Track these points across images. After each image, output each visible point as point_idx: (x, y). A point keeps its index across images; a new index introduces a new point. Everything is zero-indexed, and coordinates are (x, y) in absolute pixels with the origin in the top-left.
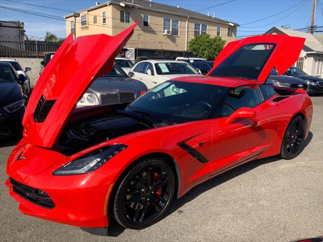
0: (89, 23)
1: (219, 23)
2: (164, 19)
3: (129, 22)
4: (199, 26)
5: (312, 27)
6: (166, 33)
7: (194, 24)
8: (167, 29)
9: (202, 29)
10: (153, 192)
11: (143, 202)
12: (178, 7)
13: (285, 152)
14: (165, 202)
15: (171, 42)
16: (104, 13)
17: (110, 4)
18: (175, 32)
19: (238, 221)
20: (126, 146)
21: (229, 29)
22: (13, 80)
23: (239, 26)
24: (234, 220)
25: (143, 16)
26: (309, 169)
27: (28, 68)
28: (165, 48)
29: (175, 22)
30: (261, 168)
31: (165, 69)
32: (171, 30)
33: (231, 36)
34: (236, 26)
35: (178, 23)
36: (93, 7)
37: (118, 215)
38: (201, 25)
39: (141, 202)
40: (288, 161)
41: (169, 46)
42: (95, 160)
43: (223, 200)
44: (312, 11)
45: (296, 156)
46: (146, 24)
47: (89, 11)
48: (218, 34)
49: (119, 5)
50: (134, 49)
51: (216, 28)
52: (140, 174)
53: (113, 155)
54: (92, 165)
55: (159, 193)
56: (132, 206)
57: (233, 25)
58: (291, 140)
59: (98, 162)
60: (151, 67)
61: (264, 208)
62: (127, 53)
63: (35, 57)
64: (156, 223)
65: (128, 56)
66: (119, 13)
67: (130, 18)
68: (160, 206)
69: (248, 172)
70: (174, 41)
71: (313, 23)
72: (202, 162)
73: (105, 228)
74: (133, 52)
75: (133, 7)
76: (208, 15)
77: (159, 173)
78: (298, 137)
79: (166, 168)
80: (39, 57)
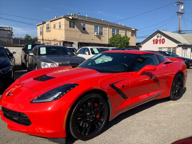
0: (51, 28)
1: (126, 29)
2: (95, 26)
3: (74, 28)
4: (115, 30)
5: (179, 31)
6: (96, 34)
7: (112, 29)
8: (96, 32)
9: (117, 32)
10: (94, 116)
11: (88, 122)
12: (102, 20)
13: (173, 95)
14: (101, 123)
15: (98, 39)
16: (60, 22)
17: (63, 18)
18: (101, 33)
19: (149, 135)
20: (78, 85)
21: (132, 32)
22: (5, 56)
23: (137, 30)
24: (146, 134)
25: (82, 24)
26: (188, 105)
27: (14, 52)
28: (95, 42)
29: (101, 28)
30: (159, 105)
31: (96, 51)
32: (98, 32)
33: (133, 36)
34: (136, 30)
35: (102, 28)
36: (54, 19)
37: (72, 129)
38: (116, 30)
39: (87, 121)
40: (175, 101)
41: (98, 41)
42: (58, 93)
43: (138, 123)
44: (179, 22)
45: (179, 99)
46: (84, 29)
47: (51, 21)
48: (126, 34)
49: (69, 18)
50: (77, 42)
51: (125, 31)
52: (86, 103)
53: (70, 90)
54: (56, 96)
55: (98, 117)
56: (81, 125)
57: (134, 30)
58: (176, 88)
59: (60, 95)
60: (88, 50)
61: (164, 127)
62: (73, 45)
63: (19, 47)
64: (96, 136)
65: (74, 46)
66: (69, 22)
67: (75, 26)
68: (99, 125)
69: (151, 108)
70: (100, 38)
71: (180, 29)
72: (124, 98)
73: (64, 138)
74: (77, 44)
75: (77, 19)
76: (120, 24)
77: (98, 103)
78: (180, 86)
79: (103, 100)
80: (21, 47)
